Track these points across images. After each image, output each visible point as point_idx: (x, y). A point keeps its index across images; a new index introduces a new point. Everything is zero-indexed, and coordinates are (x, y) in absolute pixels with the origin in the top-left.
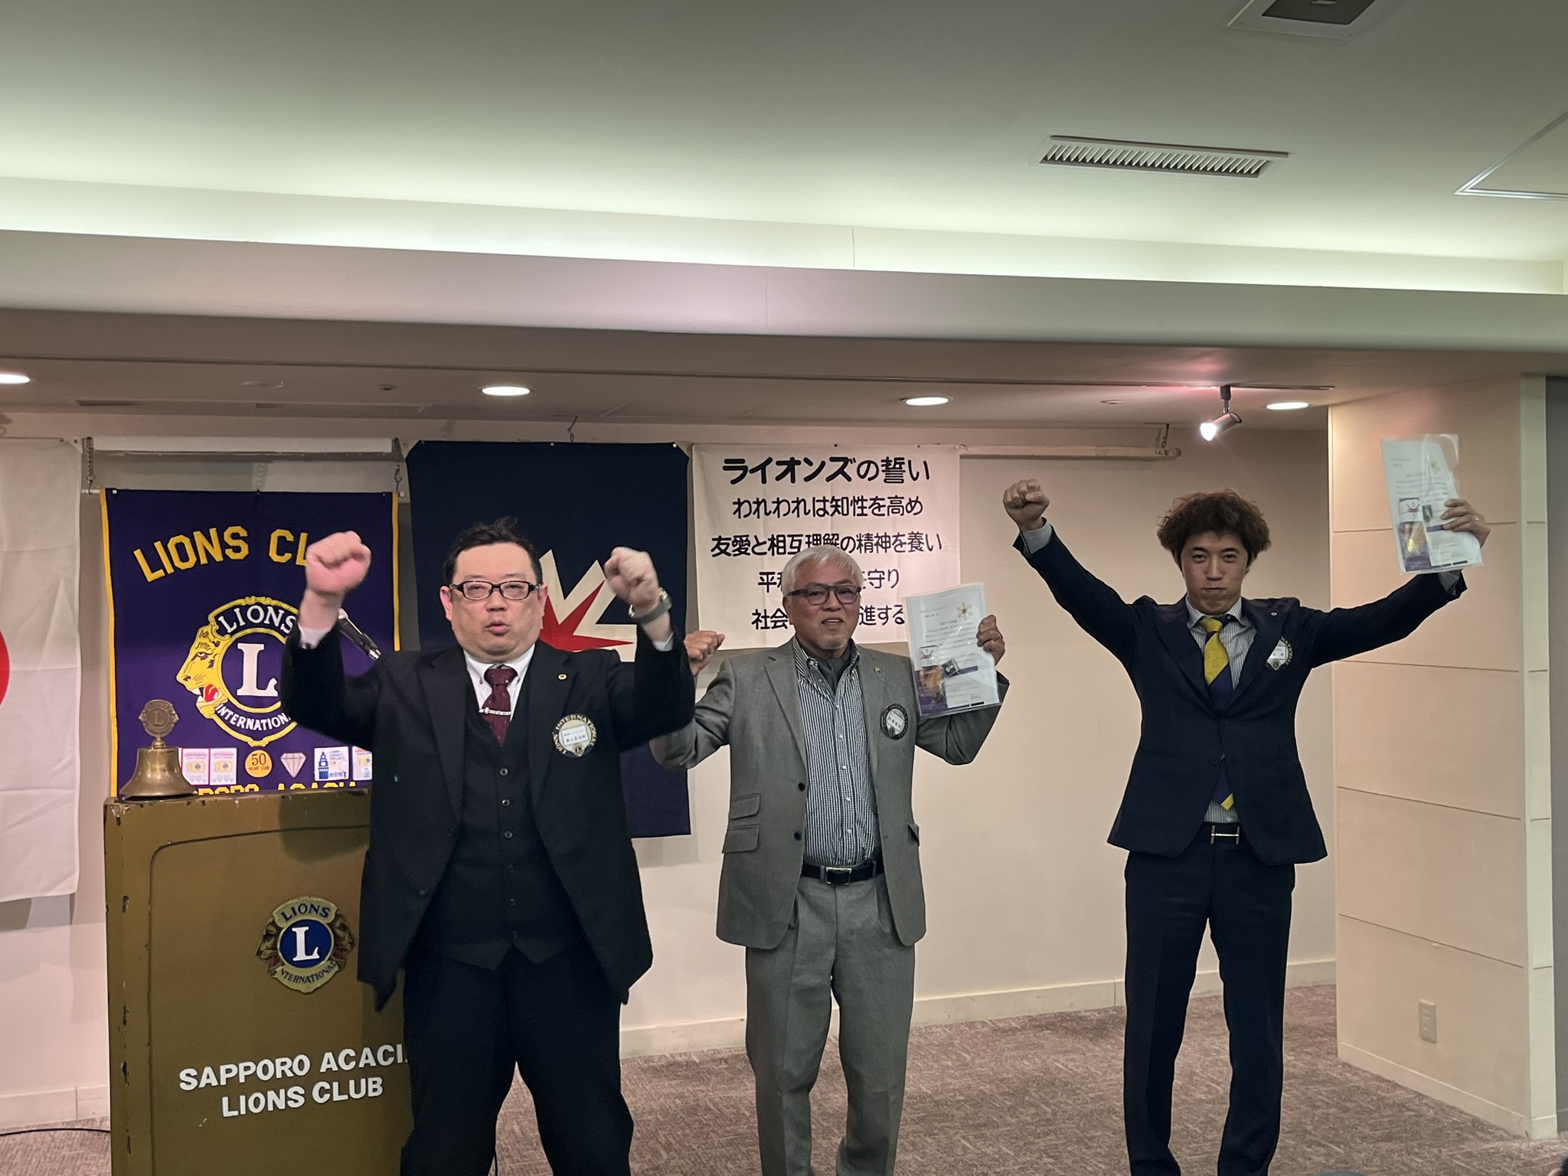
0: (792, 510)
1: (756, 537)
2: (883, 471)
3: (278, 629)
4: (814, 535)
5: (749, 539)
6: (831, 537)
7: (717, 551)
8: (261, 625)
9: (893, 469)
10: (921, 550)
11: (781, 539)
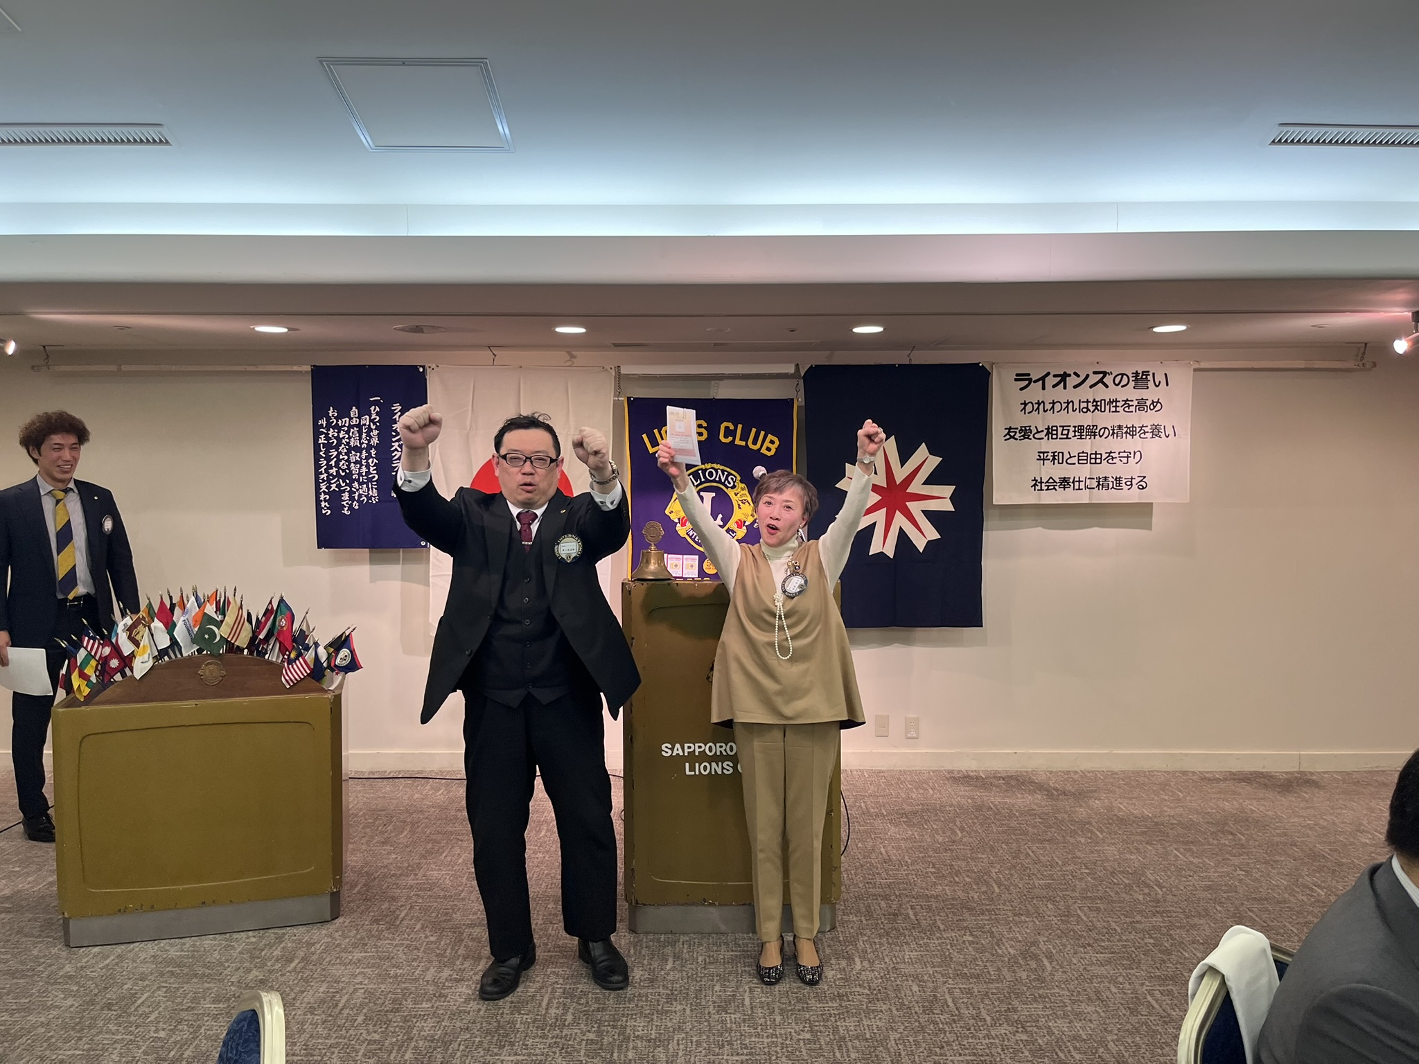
0: (1063, 408)
1: (1036, 427)
2: (1133, 381)
3: (724, 484)
4: (1079, 426)
5: (1031, 428)
6: (1091, 427)
7: (1008, 437)
8: (714, 481)
9: (1141, 380)
10: (1159, 437)
11: (1055, 428)
